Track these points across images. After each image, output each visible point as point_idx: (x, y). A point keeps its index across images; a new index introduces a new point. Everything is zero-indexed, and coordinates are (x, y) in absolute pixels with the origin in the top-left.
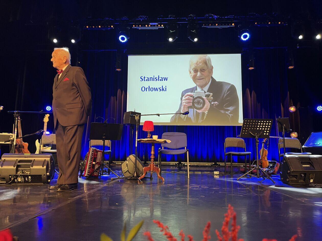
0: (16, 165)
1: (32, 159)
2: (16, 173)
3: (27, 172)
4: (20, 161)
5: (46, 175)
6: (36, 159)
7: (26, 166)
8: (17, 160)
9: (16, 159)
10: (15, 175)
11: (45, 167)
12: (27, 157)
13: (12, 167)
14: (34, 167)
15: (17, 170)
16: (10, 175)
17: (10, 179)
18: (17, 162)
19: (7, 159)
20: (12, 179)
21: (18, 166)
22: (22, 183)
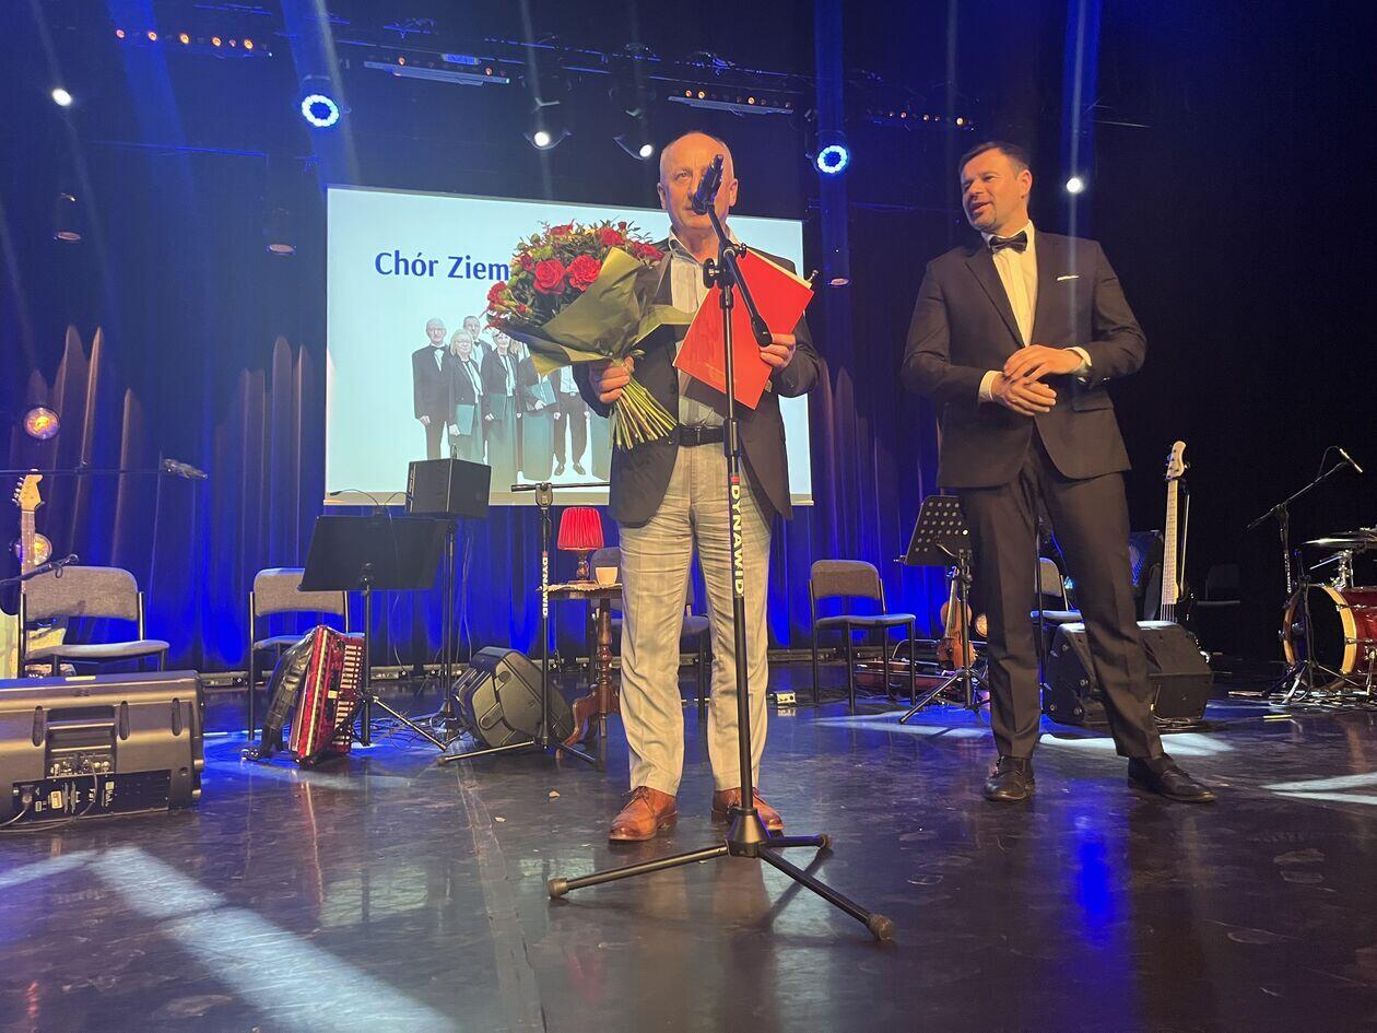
0: (44, 734)
1: (114, 699)
2: (46, 772)
3: (97, 765)
4: (57, 714)
5: (189, 767)
6: (128, 697)
7: (85, 734)
8: (39, 708)
9: (35, 704)
10: (36, 784)
11: (185, 734)
12: (87, 693)
13: (27, 745)
14: (134, 738)
15: (49, 758)
16: (15, 785)
17: (18, 798)
20: (26, 800)
22: (69, 814)
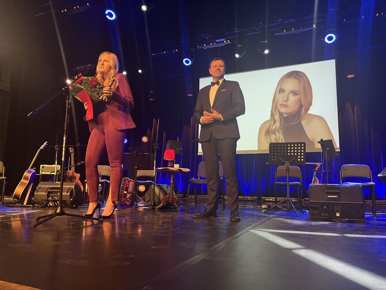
0: (47, 192)
2: (48, 198)
3: (56, 198)
4: (51, 189)
5: (69, 200)
9: (48, 186)
10: (47, 200)
11: (69, 194)
13: (44, 193)
15: (48, 196)
16: (43, 200)
17: (43, 203)
18: (49, 189)
19: (42, 186)
20: (45, 203)
21: (49, 193)
22: (54, 207)
